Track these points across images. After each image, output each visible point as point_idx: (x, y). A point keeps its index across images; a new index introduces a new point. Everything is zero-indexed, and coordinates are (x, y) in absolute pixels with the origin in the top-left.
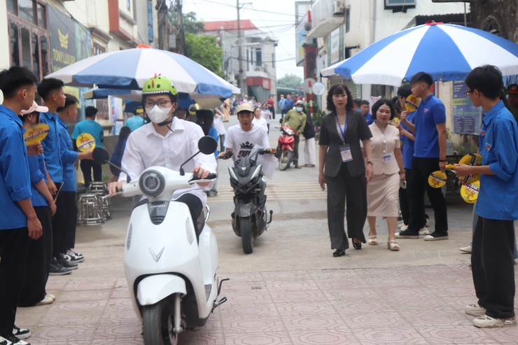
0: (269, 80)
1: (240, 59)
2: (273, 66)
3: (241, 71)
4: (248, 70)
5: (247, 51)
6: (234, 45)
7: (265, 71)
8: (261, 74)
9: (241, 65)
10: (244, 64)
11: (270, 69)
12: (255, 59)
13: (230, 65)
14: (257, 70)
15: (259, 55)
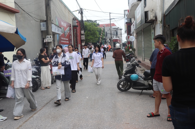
0: (120, 40)
1: (111, 34)
2: (121, 36)
3: (111, 38)
4: (114, 37)
5: (113, 32)
6: (109, 30)
7: (119, 38)
8: (118, 38)
9: (111, 36)
10: (112, 35)
11: (120, 37)
12: (115, 34)
13: (107, 36)
14: (117, 37)
15: (117, 33)
